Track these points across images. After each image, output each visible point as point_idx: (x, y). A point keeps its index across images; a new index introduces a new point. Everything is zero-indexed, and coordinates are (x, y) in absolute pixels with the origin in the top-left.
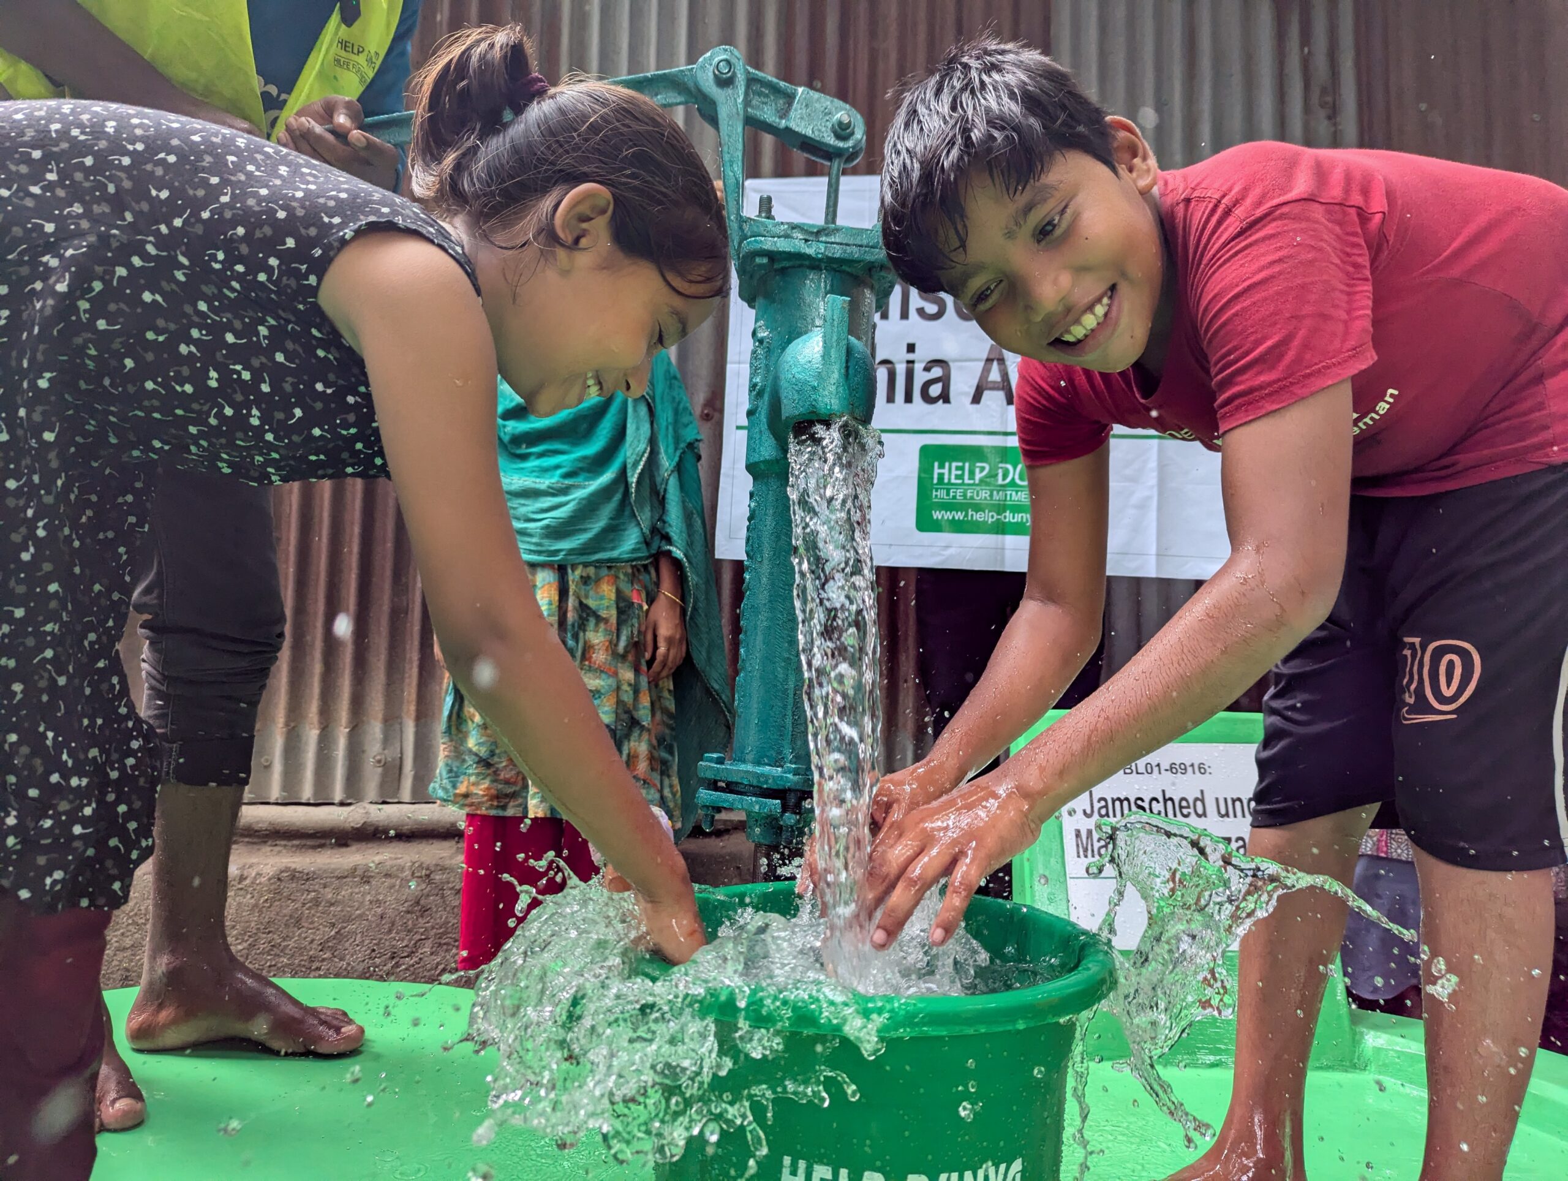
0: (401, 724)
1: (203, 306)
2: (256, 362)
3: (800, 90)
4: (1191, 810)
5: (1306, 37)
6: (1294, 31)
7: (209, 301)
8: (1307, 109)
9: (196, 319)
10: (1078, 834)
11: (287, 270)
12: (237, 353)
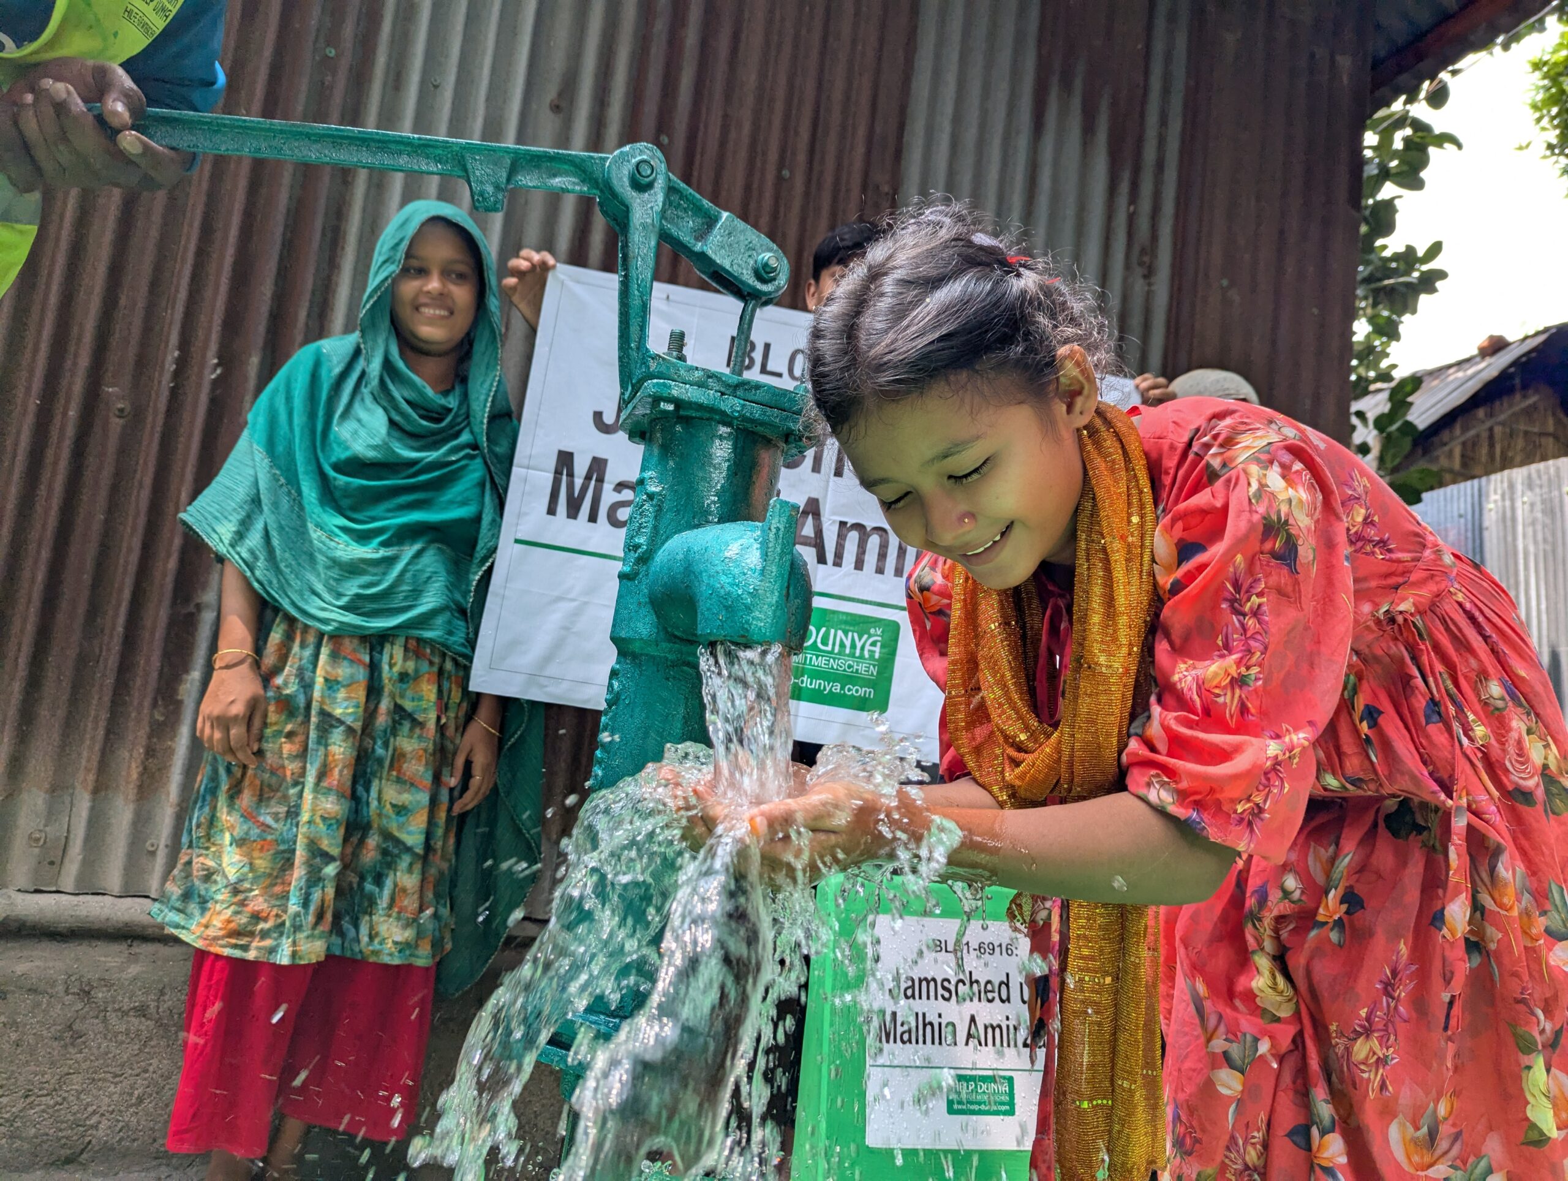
0: (72, 795)
3: (725, 215)
4: (996, 995)
5: (1134, 196)
6: (1124, 188)
8: (1127, 267)
10: (882, 1014)
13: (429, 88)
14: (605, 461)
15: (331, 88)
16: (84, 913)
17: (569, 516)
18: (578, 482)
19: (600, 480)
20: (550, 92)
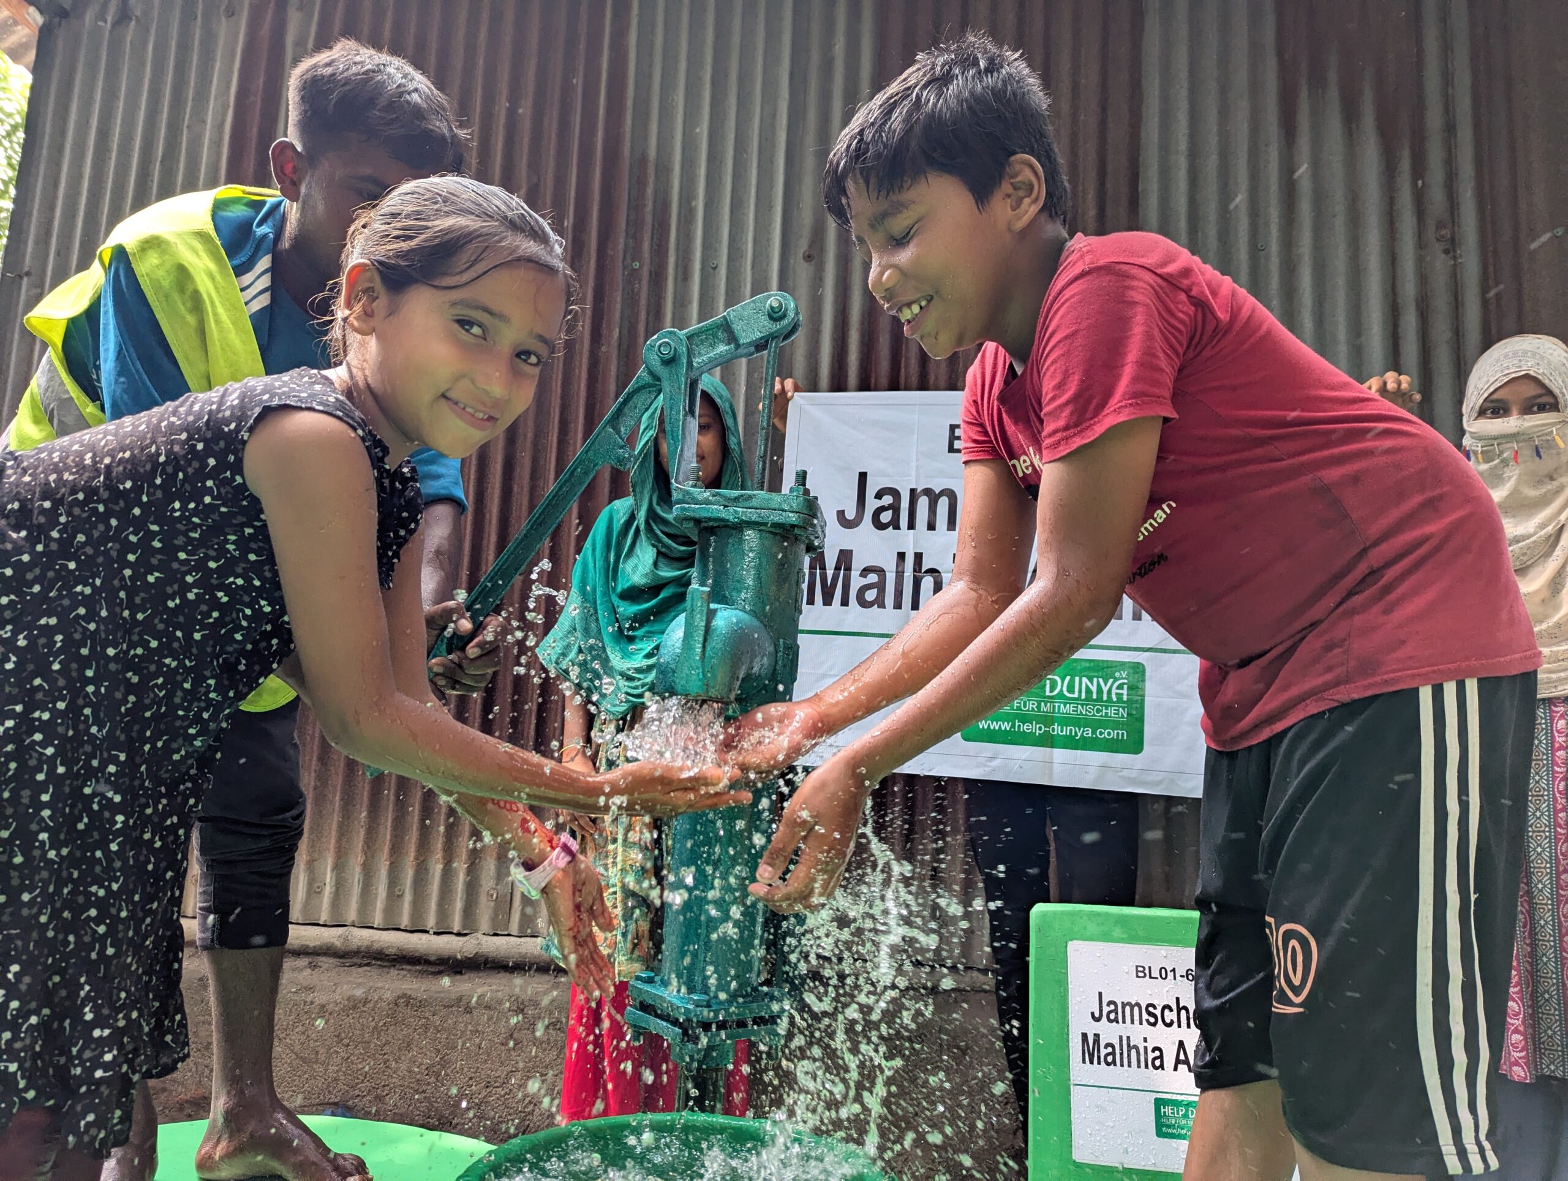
1: (182, 556)
2: (239, 570)
5: (1419, 169)
7: (184, 550)
8: (1421, 244)
9: (184, 569)
10: (1085, 1036)
11: (222, 483)
12: (223, 572)
13: (709, 270)
14: (851, 552)
15: (639, 293)
16: (524, 951)
17: (824, 604)
18: (830, 573)
19: (848, 569)
20: (802, 245)
